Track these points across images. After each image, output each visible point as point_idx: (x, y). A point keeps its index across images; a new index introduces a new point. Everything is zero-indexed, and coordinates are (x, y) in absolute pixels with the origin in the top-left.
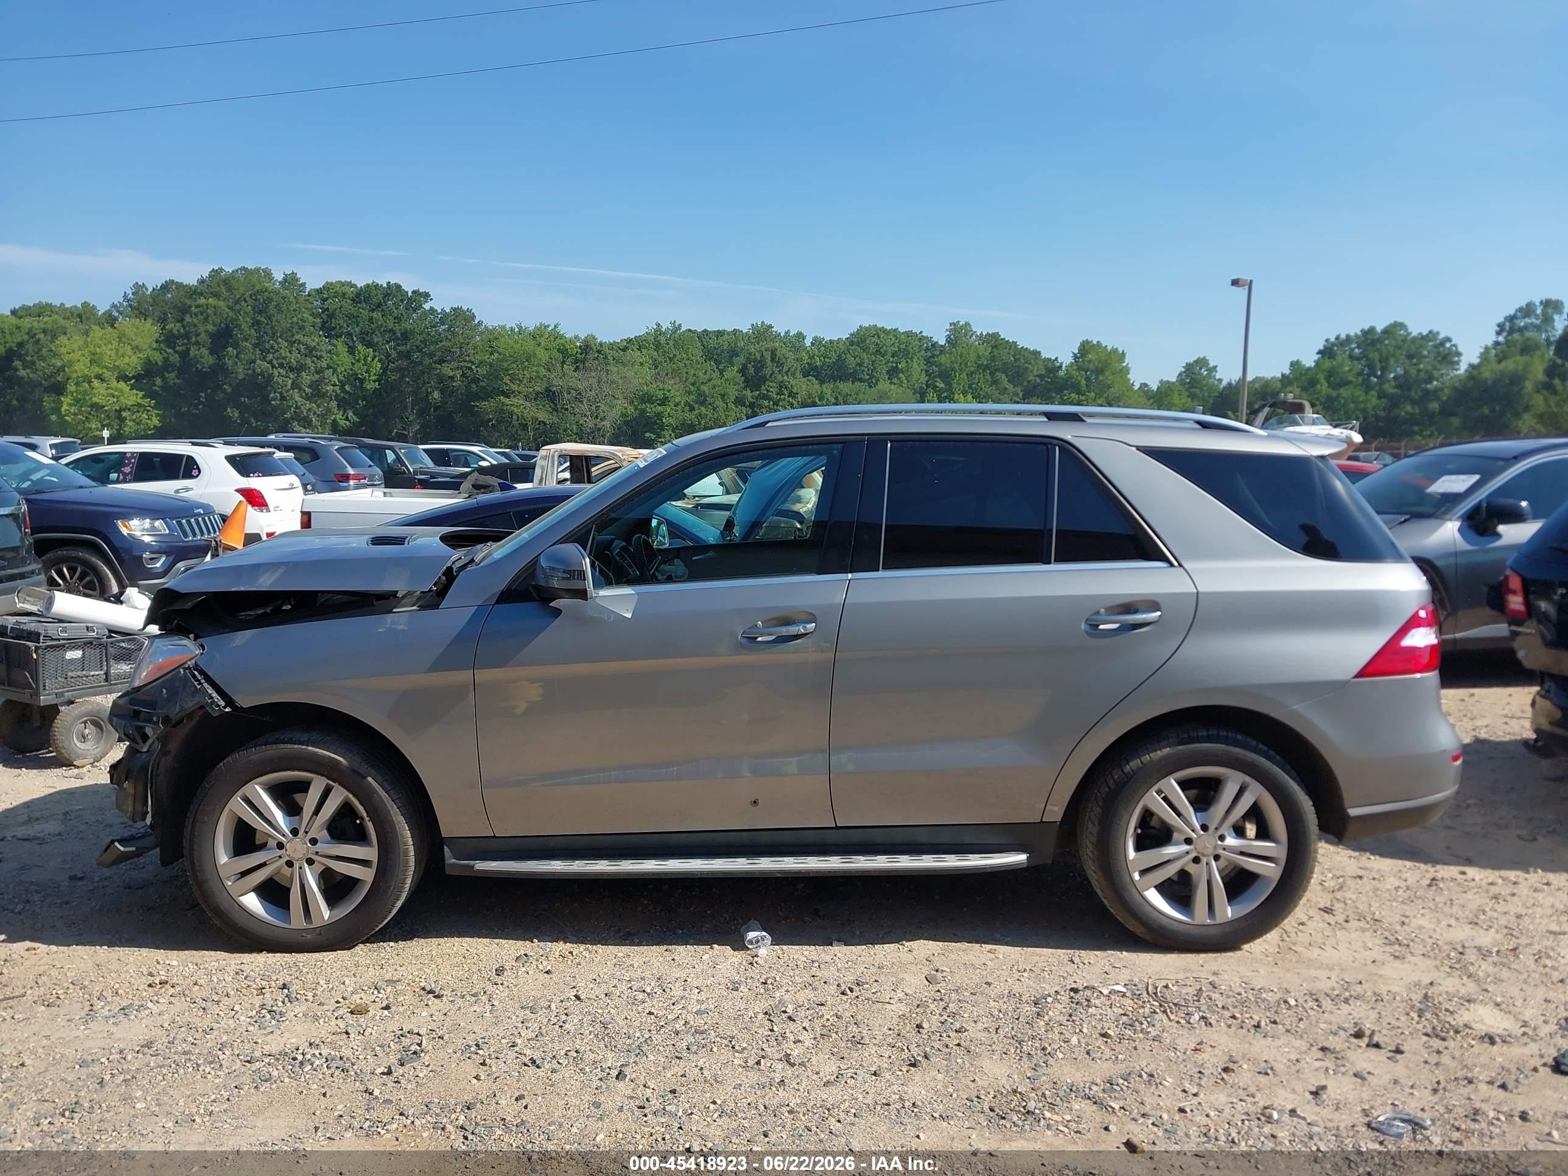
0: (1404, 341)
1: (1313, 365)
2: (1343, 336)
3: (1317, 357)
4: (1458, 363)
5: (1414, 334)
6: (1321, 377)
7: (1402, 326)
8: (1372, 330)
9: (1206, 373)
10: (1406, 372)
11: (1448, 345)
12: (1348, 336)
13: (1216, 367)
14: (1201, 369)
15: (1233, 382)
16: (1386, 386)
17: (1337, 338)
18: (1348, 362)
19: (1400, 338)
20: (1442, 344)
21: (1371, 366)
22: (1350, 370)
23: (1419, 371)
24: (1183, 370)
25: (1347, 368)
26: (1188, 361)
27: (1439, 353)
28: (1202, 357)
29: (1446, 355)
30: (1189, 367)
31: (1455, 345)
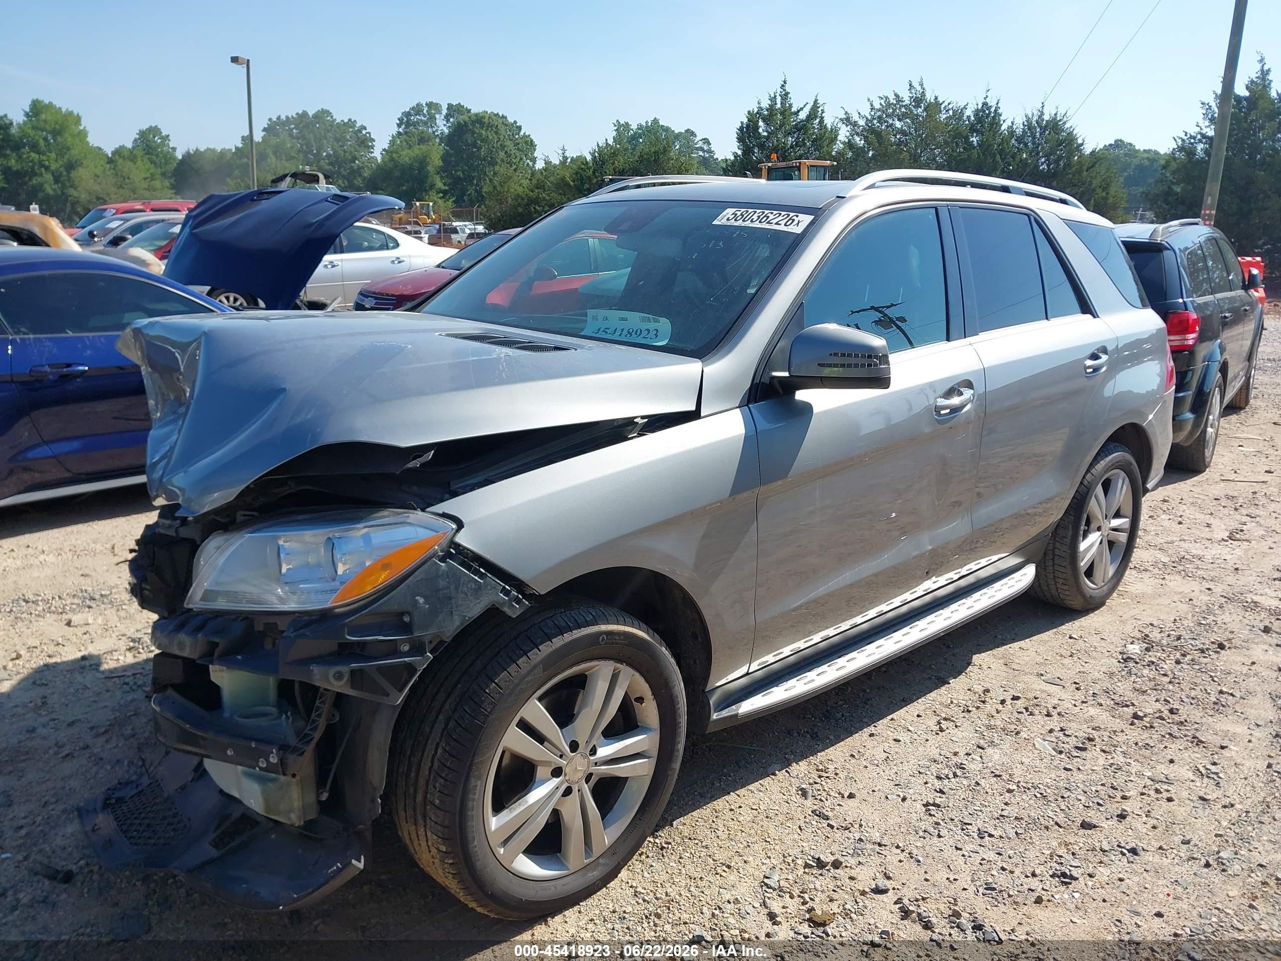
0: (331, 126)
1: (260, 140)
2: (283, 117)
3: (263, 134)
4: (373, 147)
5: (338, 121)
6: (269, 151)
7: (328, 113)
8: (305, 114)
9: (159, 141)
10: (335, 151)
11: (364, 132)
12: (287, 117)
13: (168, 136)
14: (154, 137)
15: (192, 152)
16: (322, 162)
17: (279, 118)
18: (288, 139)
19: (328, 124)
20: (360, 131)
21: (309, 146)
22: (292, 147)
23: (345, 151)
24: (138, 136)
25: (288, 145)
26: (141, 128)
27: (358, 138)
28: (154, 125)
29: (365, 142)
30: (143, 134)
31: (369, 133)
